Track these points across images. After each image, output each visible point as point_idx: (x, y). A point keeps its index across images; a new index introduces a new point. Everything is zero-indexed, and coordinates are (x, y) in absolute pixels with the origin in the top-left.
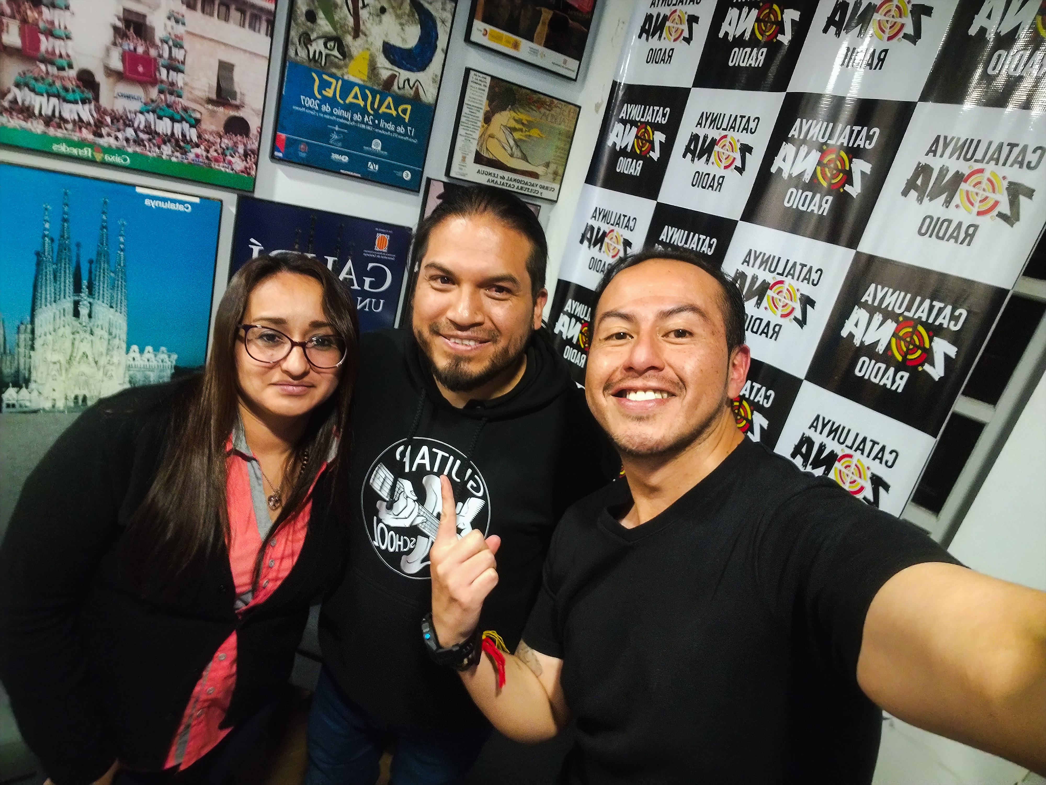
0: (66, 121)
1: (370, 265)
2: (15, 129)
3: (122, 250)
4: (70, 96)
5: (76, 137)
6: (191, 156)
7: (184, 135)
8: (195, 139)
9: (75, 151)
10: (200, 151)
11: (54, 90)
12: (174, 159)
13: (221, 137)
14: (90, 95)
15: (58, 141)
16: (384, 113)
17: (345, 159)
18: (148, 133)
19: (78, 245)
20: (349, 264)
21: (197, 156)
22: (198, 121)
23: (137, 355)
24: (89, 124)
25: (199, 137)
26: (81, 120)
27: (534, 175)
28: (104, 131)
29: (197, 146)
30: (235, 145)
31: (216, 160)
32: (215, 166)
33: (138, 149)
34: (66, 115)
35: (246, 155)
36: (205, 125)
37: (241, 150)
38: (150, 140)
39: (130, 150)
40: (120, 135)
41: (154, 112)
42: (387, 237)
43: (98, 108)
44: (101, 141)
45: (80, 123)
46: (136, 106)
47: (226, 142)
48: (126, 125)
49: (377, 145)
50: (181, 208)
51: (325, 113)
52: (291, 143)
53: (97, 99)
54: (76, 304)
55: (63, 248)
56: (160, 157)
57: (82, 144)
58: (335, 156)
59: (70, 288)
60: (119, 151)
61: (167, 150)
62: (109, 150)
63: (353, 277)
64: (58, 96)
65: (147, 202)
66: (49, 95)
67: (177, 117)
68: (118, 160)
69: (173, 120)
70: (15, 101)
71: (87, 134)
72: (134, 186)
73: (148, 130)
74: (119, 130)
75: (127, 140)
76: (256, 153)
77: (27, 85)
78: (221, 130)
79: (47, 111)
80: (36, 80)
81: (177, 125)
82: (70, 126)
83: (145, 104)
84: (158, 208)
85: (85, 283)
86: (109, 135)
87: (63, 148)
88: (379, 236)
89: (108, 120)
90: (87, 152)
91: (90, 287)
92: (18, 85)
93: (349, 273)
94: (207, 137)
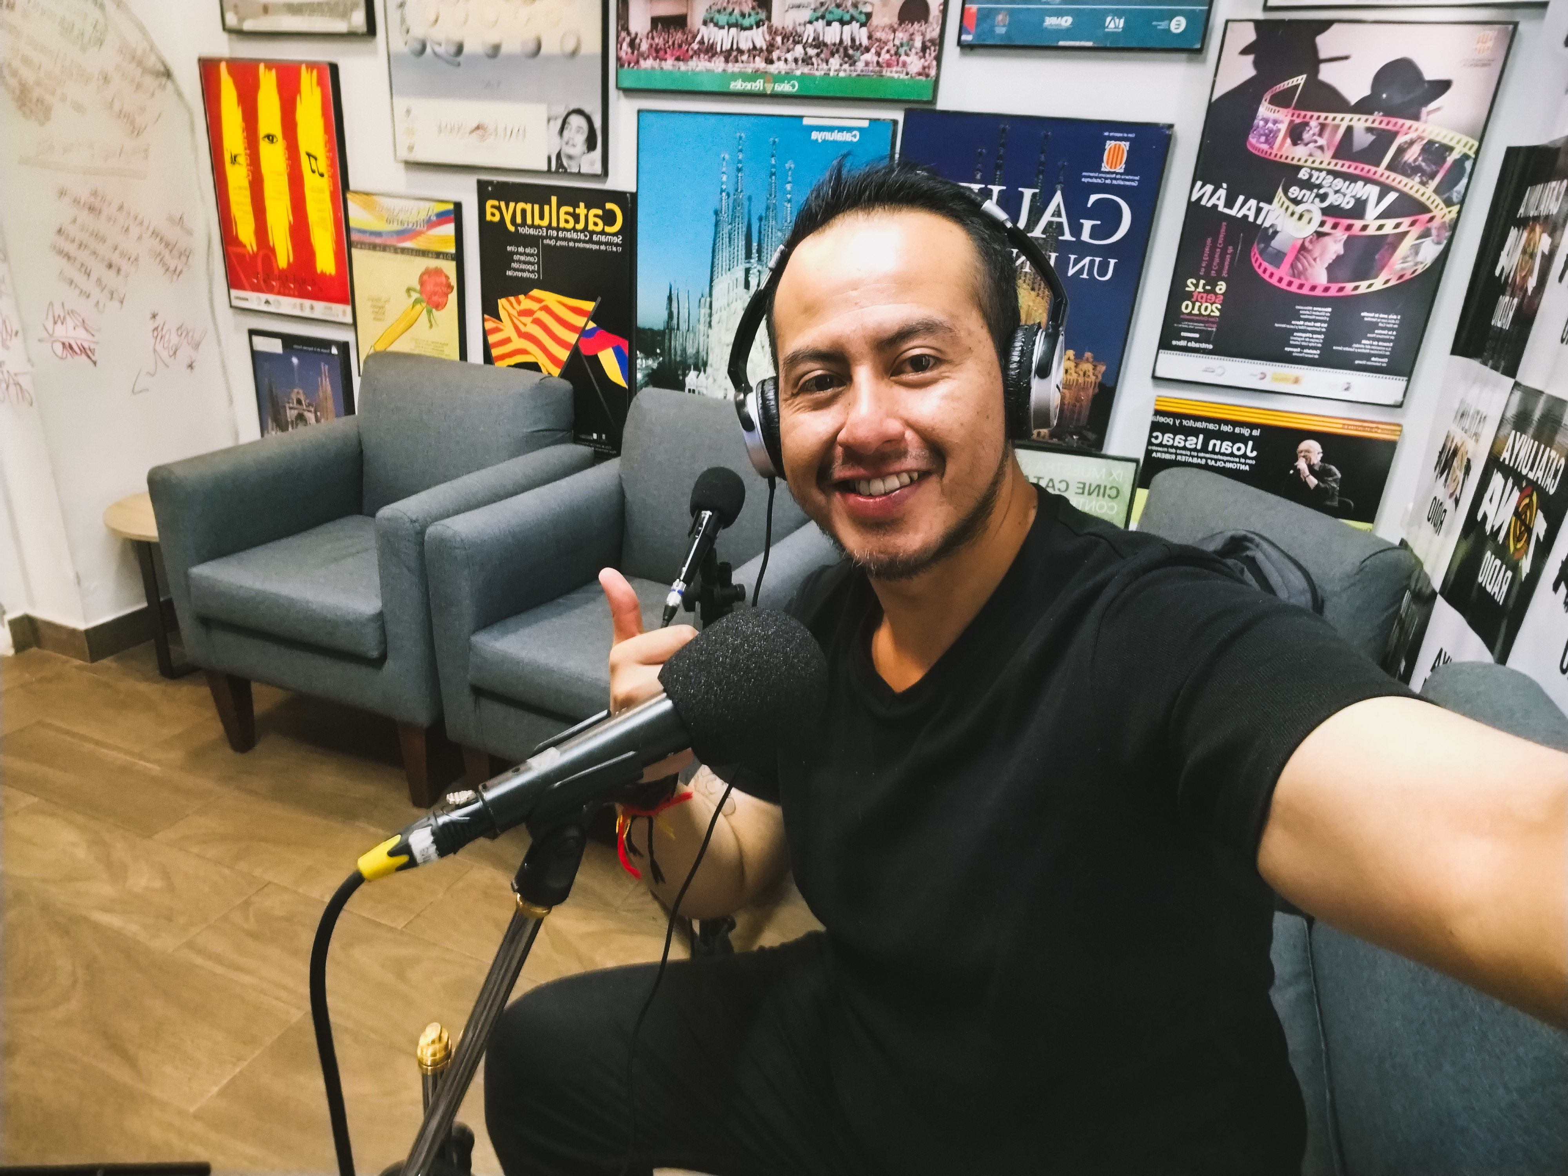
0: (740, 52)
3: (789, 201)
4: (746, 22)
5: (749, 69)
6: (860, 65)
7: (853, 40)
8: (865, 42)
9: (748, 86)
10: (870, 56)
11: (733, 20)
12: (842, 74)
13: (894, 31)
14: (763, 15)
15: (734, 77)
17: (1066, 22)
18: (816, 47)
19: (750, 198)
20: (1058, 198)
21: (867, 64)
22: (869, 16)
24: (761, 50)
25: (870, 37)
26: (755, 48)
28: (775, 55)
29: (867, 50)
30: (911, 38)
31: (889, 65)
33: (806, 70)
34: (745, 45)
35: (924, 48)
36: (875, 21)
37: (918, 44)
38: (818, 55)
39: (798, 73)
40: (790, 56)
41: (823, 17)
42: (1125, 146)
43: (771, 30)
46: (806, 14)
47: (901, 36)
48: (796, 43)
50: (849, 137)
52: (986, 16)
53: (769, 18)
54: (747, 271)
55: (736, 204)
56: (827, 74)
57: (756, 75)
58: (1051, 22)
59: (742, 253)
60: (788, 76)
61: (835, 62)
62: (779, 78)
63: (1064, 219)
64: (736, 25)
65: (814, 136)
67: (847, 17)
68: (787, 88)
69: (843, 23)
70: (702, 42)
71: (759, 63)
72: (802, 117)
73: (819, 44)
74: (788, 51)
75: (796, 60)
76: (940, 42)
77: (712, 20)
78: (895, 20)
79: (727, 46)
80: (719, 11)
81: (846, 28)
82: (745, 57)
83: (815, 10)
84: (825, 142)
85: (755, 245)
86: (779, 59)
87: (738, 86)
88: (1110, 144)
89: (779, 39)
90: (757, 86)
91: (759, 251)
92: (705, 23)
93: (1057, 213)
94: (878, 35)
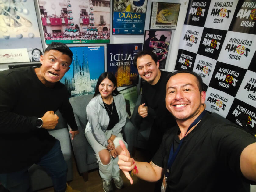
0: (74, 36)
1: (134, 54)
2: (66, 40)
3: (87, 60)
4: (74, 31)
5: (76, 39)
6: (97, 38)
7: (95, 34)
8: (98, 34)
9: (77, 42)
10: (98, 36)
11: (71, 31)
12: (94, 39)
13: (102, 32)
14: (78, 30)
15: (74, 41)
16: (135, 18)
17: (127, 31)
18: (89, 35)
19: (80, 61)
20: (130, 54)
21: (98, 37)
22: (98, 30)
23: (92, 81)
24: (78, 36)
25: (98, 33)
26: (77, 35)
27: (170, 24)
28: (81, 37)
29: (98, 35)
30: (105, 33)
31: (102, 38)
32: (102, 39)
33: (88, 39)
34: (74, 35)
35: (107, 35)
36: (99, 31)
37: (106, 34)
38: (89, 36)
39: (86, 39)
40: (84, 37)
41: (89, 30)
42: (137, 47)
43: (80, 32)
44: (81, 39)
45: (77, 36)
46: (86, 30)
47: (103, 33)
48: (85, 34)
49: (134, 26)
50: (96, 49)
51: (122, 21)
52: (116, 30)
53: (79, 30)
54: (81, 73)
55: (77, 62)
56: (91, 39)
57: (78, 40)
58: (125, 31)
59: (79, 70)
60: (84, 40)
61: (93, 37)
62: (82, 40)
63: (131, 57)
64: (72, 31)
65: (90, 49)
66: (71, 32)
67: (94, 30)
68: (84, 42)
69: (93, 31)
70: (65, 35)
71: (78, 38)
72: (88, 47)
73: (89, 34)
74: (84, 36)
75: (85, 37)
76: (109, 34)
77: (67, 31)
78: (102, 31)
79: (71, 35)
80: (68, 29)
81: (94, 32)
82: (75, 37)
83: (88, 29)
84: (93, 50)
85: (82, 68)
86: (82, 37)
87: (74, 42)
88: (136, 47)
89: (82, 34)
90: (79, 42)
91: (83, 69)
92: (65, 31)
93: (130, 56)
94: (100, 33)
